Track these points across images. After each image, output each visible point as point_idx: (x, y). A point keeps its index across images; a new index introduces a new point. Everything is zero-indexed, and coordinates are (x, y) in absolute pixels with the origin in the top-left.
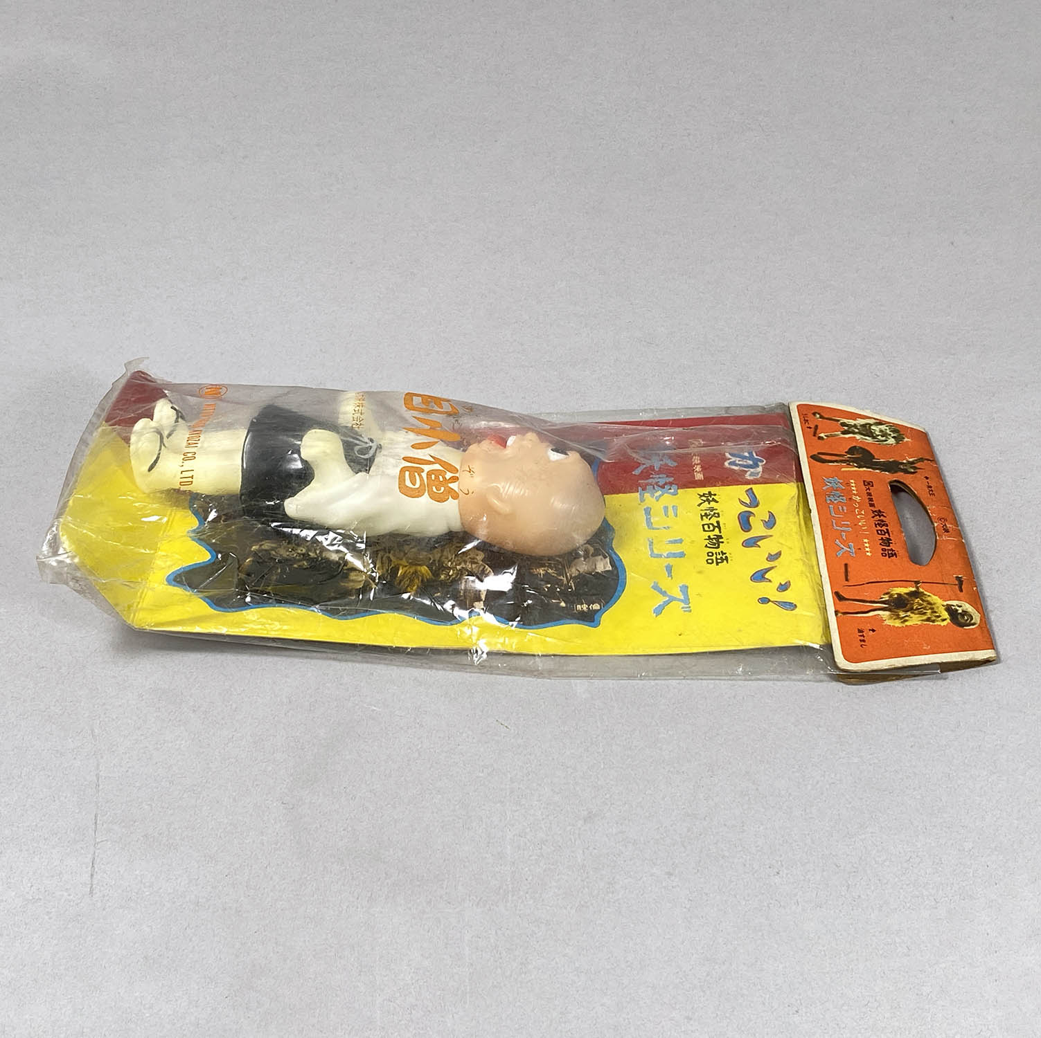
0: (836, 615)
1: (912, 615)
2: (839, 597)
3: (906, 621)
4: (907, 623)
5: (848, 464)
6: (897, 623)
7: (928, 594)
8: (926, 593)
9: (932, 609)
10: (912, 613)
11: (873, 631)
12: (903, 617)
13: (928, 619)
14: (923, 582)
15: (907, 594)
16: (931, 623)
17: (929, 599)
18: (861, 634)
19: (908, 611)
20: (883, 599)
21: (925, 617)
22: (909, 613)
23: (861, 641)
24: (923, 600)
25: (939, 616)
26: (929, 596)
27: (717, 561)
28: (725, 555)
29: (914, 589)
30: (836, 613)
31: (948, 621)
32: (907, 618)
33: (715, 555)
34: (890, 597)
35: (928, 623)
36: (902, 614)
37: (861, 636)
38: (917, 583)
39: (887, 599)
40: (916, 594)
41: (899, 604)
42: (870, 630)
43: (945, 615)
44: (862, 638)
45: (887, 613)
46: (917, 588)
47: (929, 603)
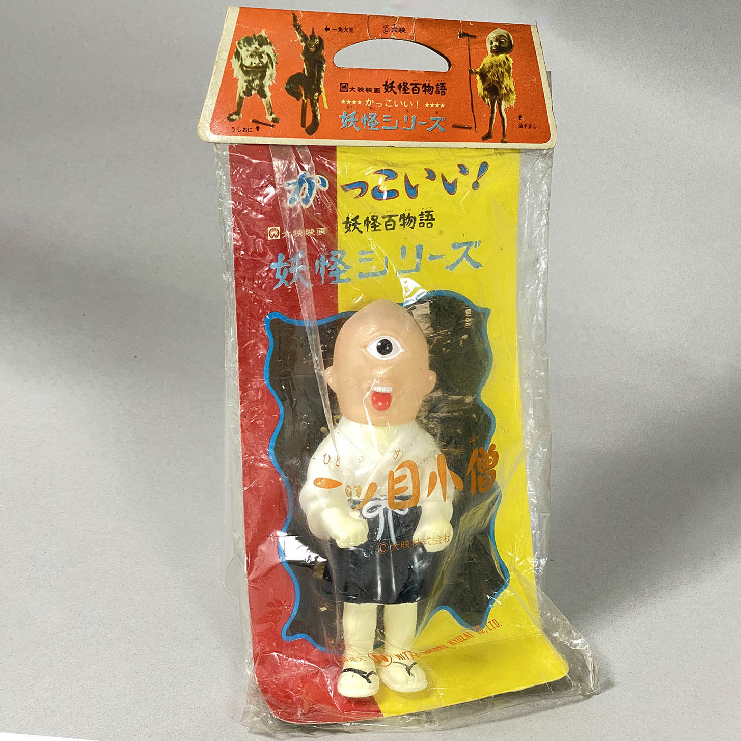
0: (506, 142)
1: (505, 83)
2: (487, 137)
3: (510, 90)
4: (513, 89)
5: (318, 100)
6: (513, 97)
7: (482, 65)
8: (481, 67)
9: (497, 66)
10: (502, 83)
11: (520, 117)
12: (507, 91)
13: (508, 72)
14: (470, 67)
15: (483, 83)
16: (512, 70)
17: (487, 66)
18: (523, 126)
19: (501, 86)
20: (490, 103)
21: (506, 74)
22: (503, 86)
23: (529, 128)
24: (489, 71)
25: (504, 63)
26: (484, 65)
27: (430, 220)
28: (424, 213)
29: (478, 77)
30: (503, 142)
31: (508, 56)
32: (508, 88)
33: (424, 221)
34: (487, 98)
35: (511, 73)
36: (504, 91)
37: (525, 127)
38: (471, 72)
39: (489, 100)
40: (483, 76)
41: (494, 90)
42: (520, 119)
43: (502, 57)
44: (527, 127)
45: (503, 103)
46: (477, 73)
47: (492, 66)
